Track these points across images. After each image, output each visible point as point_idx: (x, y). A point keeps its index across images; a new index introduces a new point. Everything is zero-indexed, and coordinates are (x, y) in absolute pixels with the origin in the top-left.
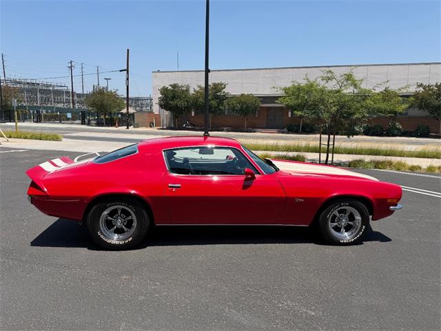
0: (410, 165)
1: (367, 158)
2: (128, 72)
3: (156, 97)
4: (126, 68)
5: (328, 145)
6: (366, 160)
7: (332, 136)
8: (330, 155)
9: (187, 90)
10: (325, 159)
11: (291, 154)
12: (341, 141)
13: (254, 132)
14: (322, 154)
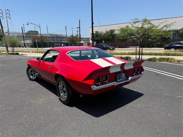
0: (178, 60)
1: (158, 57)
2: (80, 28)
3: (90, 36)
4: (79, 27)
5: (140, 51)
6: (157, 58)
7: (141, 48)
8: (141, 56)
9: (101, 33)
10: (138, 57)
11: (123, 56)
12: (145, 50)
13: (128, 48)
14: (137, 56)
